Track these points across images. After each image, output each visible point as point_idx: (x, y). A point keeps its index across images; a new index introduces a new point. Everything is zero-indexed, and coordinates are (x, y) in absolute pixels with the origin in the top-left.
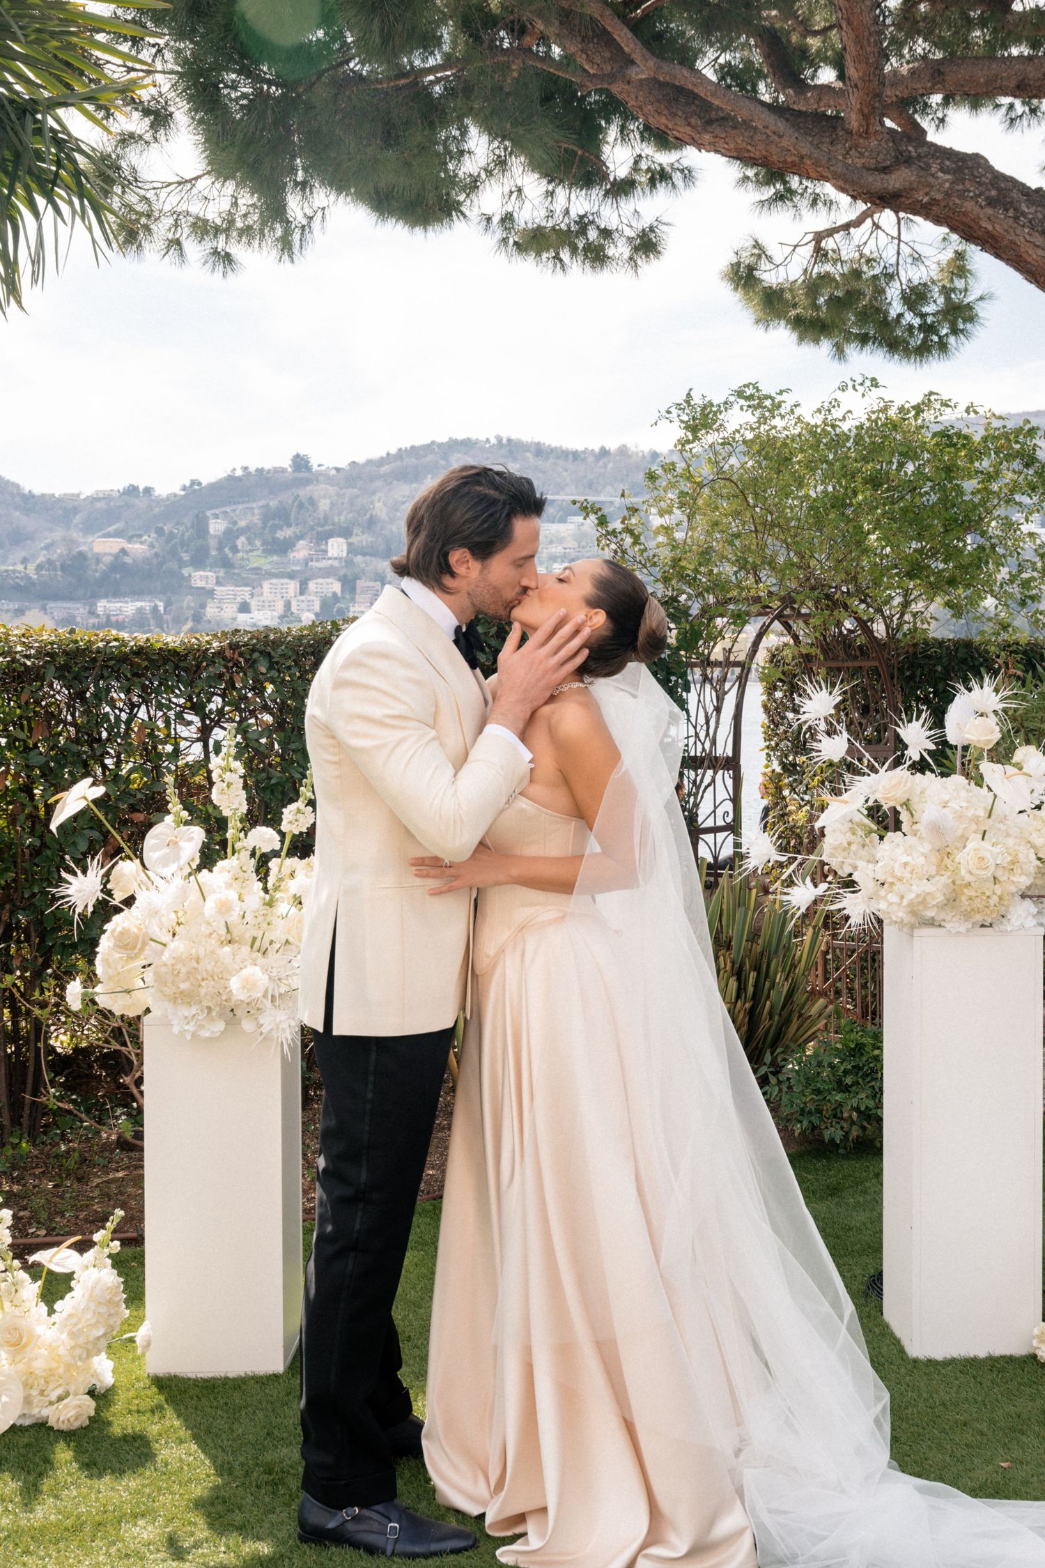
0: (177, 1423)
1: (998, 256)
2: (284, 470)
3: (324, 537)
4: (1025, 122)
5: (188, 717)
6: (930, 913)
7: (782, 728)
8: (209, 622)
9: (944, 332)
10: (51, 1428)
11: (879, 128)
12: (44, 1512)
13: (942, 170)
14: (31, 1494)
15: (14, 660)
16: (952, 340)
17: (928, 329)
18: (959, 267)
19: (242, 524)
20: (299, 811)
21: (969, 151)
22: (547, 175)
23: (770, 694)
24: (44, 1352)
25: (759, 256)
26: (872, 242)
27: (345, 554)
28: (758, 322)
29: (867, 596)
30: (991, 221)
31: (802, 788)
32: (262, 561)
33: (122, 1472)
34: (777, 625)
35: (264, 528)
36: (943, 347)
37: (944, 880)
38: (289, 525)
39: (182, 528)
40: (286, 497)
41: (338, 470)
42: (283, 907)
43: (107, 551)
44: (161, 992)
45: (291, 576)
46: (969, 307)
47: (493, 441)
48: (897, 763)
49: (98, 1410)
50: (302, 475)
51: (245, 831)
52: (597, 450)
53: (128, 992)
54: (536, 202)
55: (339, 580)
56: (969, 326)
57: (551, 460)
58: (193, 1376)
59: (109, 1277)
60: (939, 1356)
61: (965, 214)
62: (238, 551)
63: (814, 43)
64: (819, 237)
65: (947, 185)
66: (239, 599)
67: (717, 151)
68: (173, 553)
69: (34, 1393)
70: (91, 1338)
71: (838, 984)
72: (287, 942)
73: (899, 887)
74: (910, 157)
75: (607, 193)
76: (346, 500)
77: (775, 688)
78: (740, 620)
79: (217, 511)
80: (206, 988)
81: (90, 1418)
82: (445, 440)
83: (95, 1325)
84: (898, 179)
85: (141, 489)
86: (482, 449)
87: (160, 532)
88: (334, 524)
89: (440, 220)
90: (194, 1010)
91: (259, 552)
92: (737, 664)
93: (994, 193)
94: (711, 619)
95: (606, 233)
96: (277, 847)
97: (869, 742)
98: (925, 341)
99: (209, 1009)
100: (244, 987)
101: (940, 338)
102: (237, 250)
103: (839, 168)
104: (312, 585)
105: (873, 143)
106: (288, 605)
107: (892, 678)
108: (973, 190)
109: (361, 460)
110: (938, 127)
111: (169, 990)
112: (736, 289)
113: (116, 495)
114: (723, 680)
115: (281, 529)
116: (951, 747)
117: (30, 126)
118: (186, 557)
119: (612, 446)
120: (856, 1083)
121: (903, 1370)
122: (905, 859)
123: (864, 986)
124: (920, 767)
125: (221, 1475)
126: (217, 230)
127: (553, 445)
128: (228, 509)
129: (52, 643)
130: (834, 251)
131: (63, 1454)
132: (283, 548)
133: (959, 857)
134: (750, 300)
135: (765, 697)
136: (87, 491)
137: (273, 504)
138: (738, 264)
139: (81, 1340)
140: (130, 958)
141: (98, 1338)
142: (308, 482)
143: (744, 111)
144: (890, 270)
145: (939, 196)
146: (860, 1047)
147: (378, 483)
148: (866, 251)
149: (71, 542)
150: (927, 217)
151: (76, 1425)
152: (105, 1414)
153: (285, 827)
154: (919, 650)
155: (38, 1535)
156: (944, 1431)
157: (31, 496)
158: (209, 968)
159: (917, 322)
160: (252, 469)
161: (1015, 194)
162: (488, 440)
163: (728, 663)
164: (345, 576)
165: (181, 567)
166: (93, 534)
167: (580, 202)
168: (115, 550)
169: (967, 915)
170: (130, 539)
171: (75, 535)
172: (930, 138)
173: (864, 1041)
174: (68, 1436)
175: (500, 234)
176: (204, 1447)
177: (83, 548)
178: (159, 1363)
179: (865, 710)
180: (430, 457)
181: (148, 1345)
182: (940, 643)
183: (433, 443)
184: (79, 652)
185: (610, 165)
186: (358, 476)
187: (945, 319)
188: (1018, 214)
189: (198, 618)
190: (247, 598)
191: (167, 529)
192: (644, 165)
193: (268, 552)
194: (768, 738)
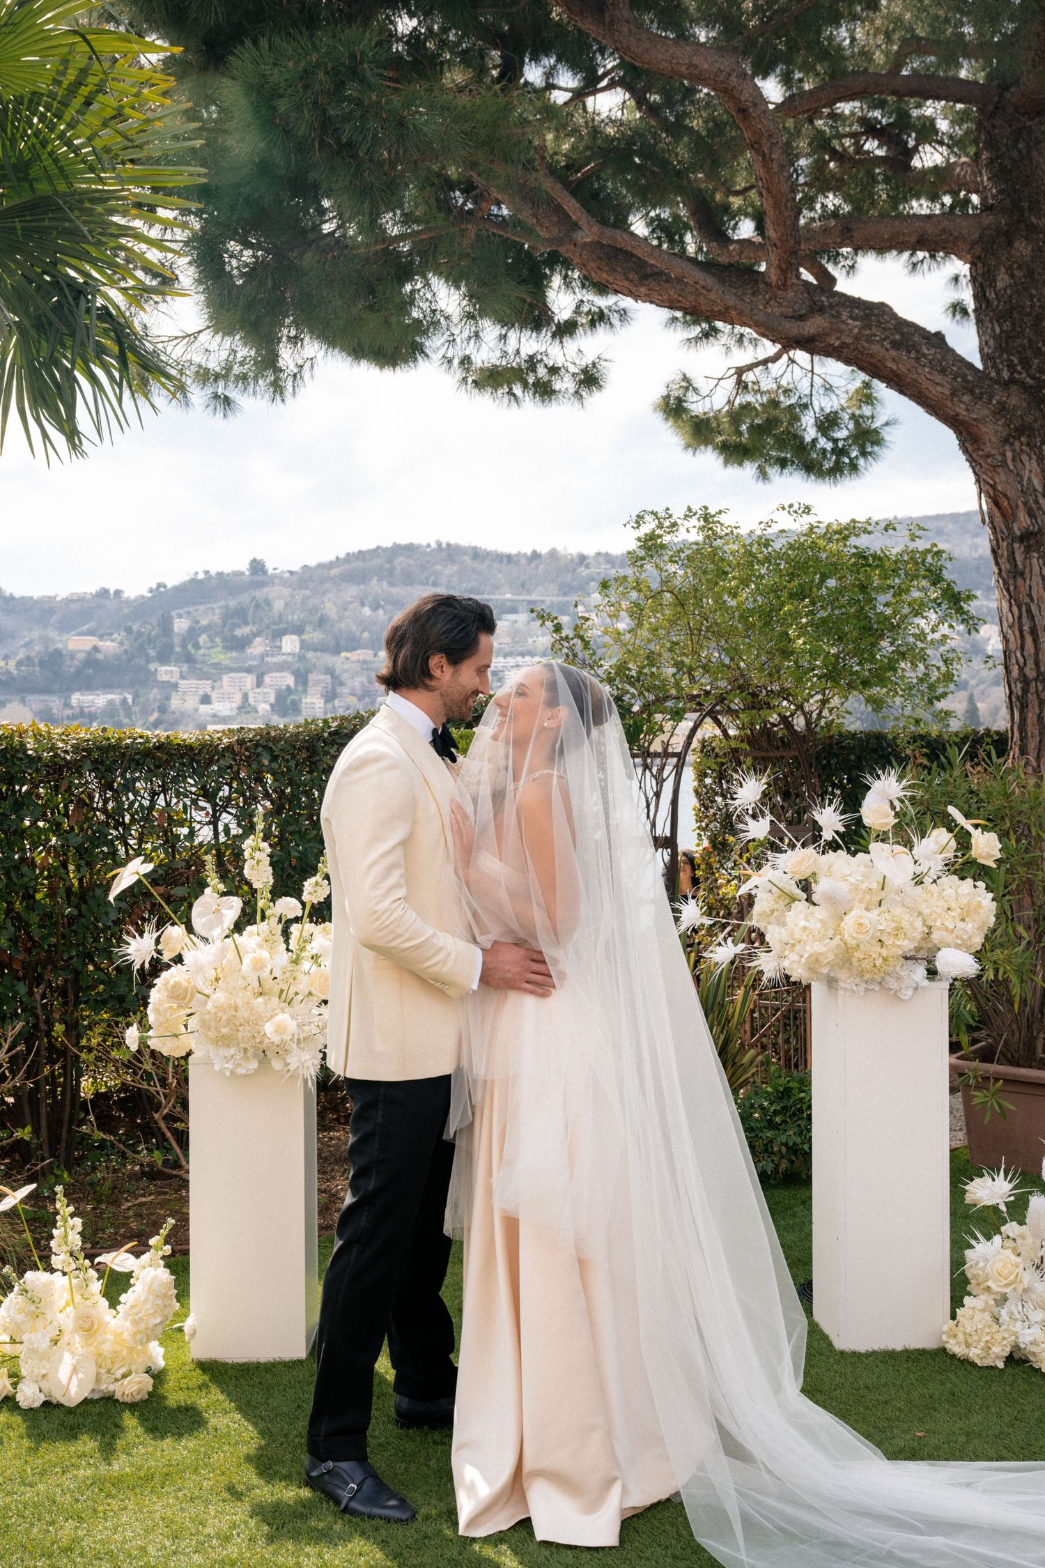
0: (221, 1397)
1: (902, 392)
2: (242, 574)
3: (278, 635)
4: (925, 266)
5: (202, 804)
7: (712, 811)
8: (174, 713)
9: (854, 454)
10: (117, 1401)
11: (795, 281)
12: (120, 1465)
13: (851, 317)
14: (108, 1450)
15: (56, 755)
16: (861, 462)
17: (840, 452)
18: (866, 396)
19: (204, 622)
20: (317, 884)
21: (876, 301)
22: (499, 321)
23: (701, 781)
24: (111, 1337)
25: (687, 389)
26: (788, 375)
27: (297, 650)
28: (688, 446)
29: (789, 695)
30: (900, 362)
31: (730, 864)
32: (222, 656)
33: (180, 1435)
34: (708, 720)
35: (224, 626)
36: (854, 467)
38: (247, 624)
39: (149, 627)
40: (244, 598)
41: (291, 573)
42: (306, 965)
43: (81, 648)
44: (206, 1035)
45: (249, 670)
46: (876, 431)
47: (434, 545)
48: (811, 842)
49: (154, 1386)
50: (260, 578)
51: (273, 900)
52: (529, 553)
53: (177, 1036)
54: (491, 345)
55: (293, 673)
56: (876, 448)
57: (487, 563)
58: (230, 1361)
59: (165, 1275)
60: (862, 1348)
61: (872, 356)
62: (200, 648)
63: (736, 202)
64: (740, 371)
65: (856, 330)
66: (201, 692)
67: (651, 302)
68: (142, 649)
69: (103, 1371)
70: (151, 1325)
71: (764, 1040)
72: (310, 993)
74: (823, 306)
75: (553, 334)
76: (299, 601)
77: (705, 775)
78: (678, 715)
79: (181, 611)
80: (244, 1032)
81: (149, 1393)
82: (390, 545)
83: (153, 1315)
84: (811, 327)
85: (112, 592)
86: (425, 553)
87: (129, 630)
88: (287, 622)
89: (406, 362)
90: (232, 1051)
91: (219, 649)
92: (674, 755)
93: (897, 337)
94: (650, 715)
95: (554, 370)
96: (300, 915)
97: (790, 824)
98: (837, 462)
99: (246, 1050)
100: (276, 1031)
101: (851, 459)
102: (235, 394)
103: (761, 317)
104: (267, 679)
105: (791, 294)
106: (245, 697)
107: (811, 766)
108: (879, 335)
109: (313, 564)
110: (848, 273)
111: (214, 1034)
112: (666, 419)
113: (89, 597)
114: (661, 769)
115: (239, 627)
116: (861, 827)
117: (83, 305)
118: (152, 653)
119: (543, 549)
120: (785, 1122)
121: (832, 1360)
123: (787, 1041)
124: (833, 846)
125: (263, 1438)
126: (217, 377)
127: (489, 549)
128: (191, 609)
129: (87, 741)
130: (754, 383)
131: (130, 1421)
132: (241, 644)
134: (679, 427)
135: (696, 783)
136: (63, 594)
137: (232, 604)
138: (668, 396)
139: (143, 1326)
140: (180, 1007)
141: (156, 1325)
142: (262, 584)
143: (677, 268)
144: (804, 400)
145: (849, 340)
146: (787, 1092)
147: (328, 585)
148: (784, 383)
149: (46, 640)
150: (838, 358)
151: (138, 1398)
152: (161, 1391)
153: (306, 897)
154: (835, 741)
155: (117, 1482)
156: (867, 1408)
157: (12, 598)
158: (246, 1015)
159: (829, 446)
160: (213, 573)
161: (916, 338)
162: (429, 545)
163: (666, 754)
164: (298, 670)
165: (147, 663)
166: (68, 633)
167: (528, 343)
168: (88, 647)
170: (101, 637)
171: (52, 633)
172: (839, 287)
173: (791, 1084)
174: (133, 1407)
175: (459, 374)
176: (247, 1416)
177: (60, 646)
178: (200, 1349)
179: (786, 795)
180: (377, 561)
181: (193, 1334)
182: (853, 735)
183: (378, 547)
184: (111, 748)
185: (555, 309)
186: (310, 578)
187: (855, 443)
188: (920, 355)
189: (163, 709)
190: (209, 691)
191: (135, 627)
192: (585, 309)
193: (228, 648)
194: (699, 820)
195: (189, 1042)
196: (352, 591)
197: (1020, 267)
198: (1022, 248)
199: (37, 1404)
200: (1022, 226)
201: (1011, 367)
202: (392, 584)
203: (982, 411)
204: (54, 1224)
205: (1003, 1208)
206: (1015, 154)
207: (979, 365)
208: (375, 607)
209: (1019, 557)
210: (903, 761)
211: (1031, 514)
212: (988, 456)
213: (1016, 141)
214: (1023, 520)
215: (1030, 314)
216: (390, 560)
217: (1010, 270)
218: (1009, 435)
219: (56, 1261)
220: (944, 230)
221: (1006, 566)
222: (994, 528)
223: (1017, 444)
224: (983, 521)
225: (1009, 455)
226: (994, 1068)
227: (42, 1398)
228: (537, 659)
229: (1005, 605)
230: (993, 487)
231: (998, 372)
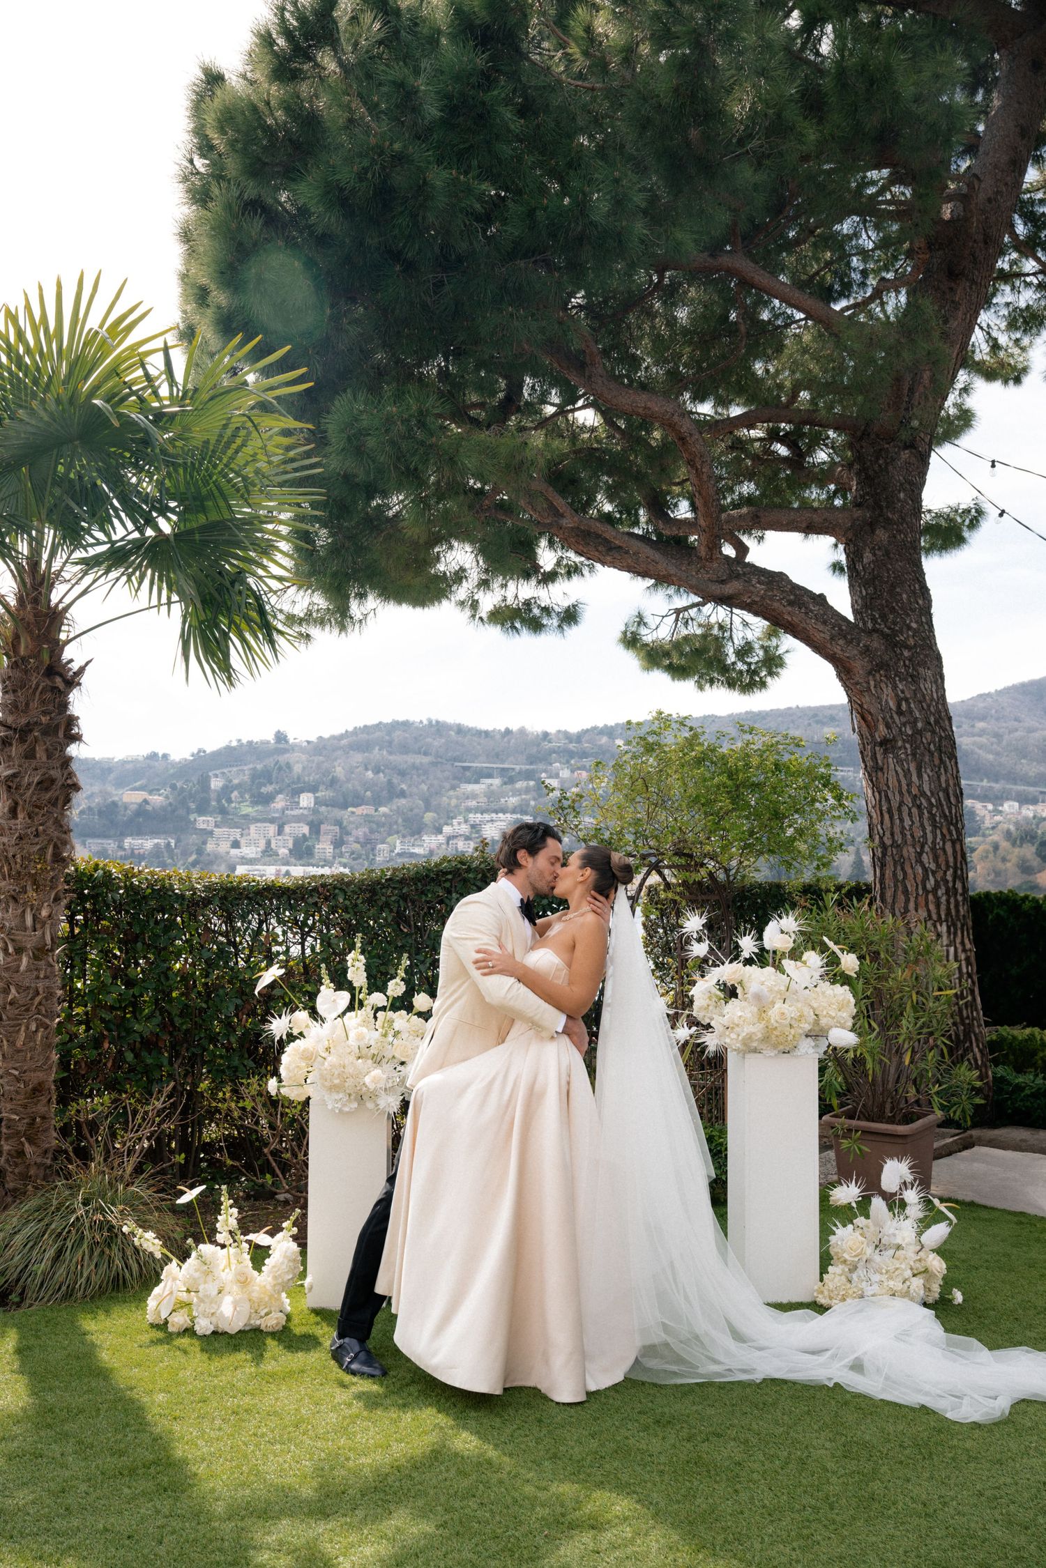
2: (268, 742)
3: (297, 793)
6: (755, 1044)
8: (209, 855)
9: (763, 674)
10: (263, 1331)
11: (719, 556)
13: (759, 582)
14: (258, 1359)
16: (769, 679)
17: (753, 673)
19: (236, 781)
20: (397, 984)
21: (777, 571)
23: (647, 917)
24: (257, 1288)
25: (640, 624)
26: (714, 615)
27: (312, 805)
30: (790, 613)
31: (668, 979)
32: (250, 810)
34: (654, 872)
35: (252, 785)
36: (763, 685)
37: (762, 1025)
38: (271, 783)
39: (190, 784)
40: (270, 762)
41: (308, 742)
43: (134, 800)
44: (321, 1086)
45: (272, 821)
46: (780, 657)
47: (425, 722)
48: (736, 958)
49: (286, 1322)
50: (282, 746)
52: (503, 730)
53: (301, 1087)
55: (308, 824)
56: (779, 670)
57: (468, 737)
59: (294, 1247)
61: (774, 610)
62: (232, 802)
63: (676, 489)
64: (678, 612)
65: (762, 592)
66: (232, 839)
68: (184, 802)
69: (252, 1311)
70: (285, 1280)
72: (393, 1057)
73: (737, 1029)
74: (738, 573)
75: (539, 582)
76: (315, 765)
79: (218, 772)
80: (350, 1083)
81: (283, 1326)
82: (389, 721)
83: (286, 1274)
84: (731, 588)
85: (160, 755)
86: (418, 729)
87: (173, 787)
88: (304, 783)
90: (341, 1096)
91: (248, 803)
93: (792, 597)
96: (385, 1005)
97: (720, 946)
98: (751, 680)
99: (350, 1095)
100: (371, 1082)
101: (761, 678)
102: (314, 631)
103: (694, 582)
104: (287, 829)
105: (715, 565)
106: (268, 843)
107: (729, 907)
108: (779, 596)
109: (326, 735)
111: (327, 1084)
112: (626, 649)
113: (141, 759)
115: (265, 786)
116: (768, 952)
118: (193, 806)
119: (514, 727)
122: (740, 1014)
124: (749, 962)
126: (301, 621)
128: (225, 771)
130: (688, 619)
131: (272, 1342)
132: (267, 799)
133: (770, 1013)
134: (637, 654)
136: (119, 756)
137: (259, 767)
138: (627, 631)
139: (278, 1281)
140: (302, 1066)
141: (288, 1281)
142: (285, 751)
143: (634, 547)
144: (727, 634)
145: (757, 599)
147: (339, 752)
149: (107, 794)
150: (750, 611)
151: (276, 1329)
152: (290, 1325)
153: (389, 993)
154: (747, 890)
158: (351, 1071)
159: (745, 668)
160: (244, 741)
161: (806, 598)
164: (312, 821)
165: (188, 813)
166: (123, 788)
167: (524, 590)
168: (139, 800)
169: (775, 1046)
170: (150, 792)
171: (109, 788)
172: (751, 558)
174: (273, 1334)
175: (470, 614)
177: (116, 799)
178: (316, 1300)
180: (378, 734)
181: (311, 1289)
183: (380, 723)
184: (233, 889)
185: (541, 563)
186: (322, 748)
187: (764, 665)
188: (808, 611)
189: (200, 852)
190: (238, 837)
191: (179, 785)
192: (565, 562)
193: (254, 803)
194: (646, 946)
195: (309, 1090)
196: (358, 758)
197: (879, 549)
198: (882, 535)
199: (208, 1333)
200: (881, 519)
201: (874, 620)
202: (390, 753)
203: (852, 651)
204: (219, 1212)
205: (854, 1205)
206: (876, 467)
207: (851, 618)
208: (377, 771)
209: (879, 757)
210: (794, 906)
211: (888, 726)
212: (857, 683)
213: (878, 459)
214: (882, 730)
215: (886, 582)
216: (389, 733)
217: (873, 550)
218: (872, 669)
219: (220, 1238)
220: (825, 520)
221: (870, 763)
222: (861, 735)
223: (878, 676)
224: (854, 730)
225: (872, 683)
226: (854, 1123)
227: (212, 1328)
228: (508, 815)
229: (870, 792)
230: (861, 706)
231: (864, 623)
